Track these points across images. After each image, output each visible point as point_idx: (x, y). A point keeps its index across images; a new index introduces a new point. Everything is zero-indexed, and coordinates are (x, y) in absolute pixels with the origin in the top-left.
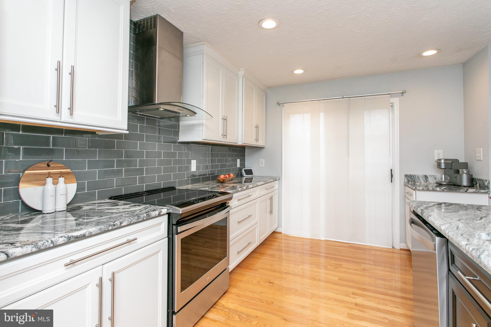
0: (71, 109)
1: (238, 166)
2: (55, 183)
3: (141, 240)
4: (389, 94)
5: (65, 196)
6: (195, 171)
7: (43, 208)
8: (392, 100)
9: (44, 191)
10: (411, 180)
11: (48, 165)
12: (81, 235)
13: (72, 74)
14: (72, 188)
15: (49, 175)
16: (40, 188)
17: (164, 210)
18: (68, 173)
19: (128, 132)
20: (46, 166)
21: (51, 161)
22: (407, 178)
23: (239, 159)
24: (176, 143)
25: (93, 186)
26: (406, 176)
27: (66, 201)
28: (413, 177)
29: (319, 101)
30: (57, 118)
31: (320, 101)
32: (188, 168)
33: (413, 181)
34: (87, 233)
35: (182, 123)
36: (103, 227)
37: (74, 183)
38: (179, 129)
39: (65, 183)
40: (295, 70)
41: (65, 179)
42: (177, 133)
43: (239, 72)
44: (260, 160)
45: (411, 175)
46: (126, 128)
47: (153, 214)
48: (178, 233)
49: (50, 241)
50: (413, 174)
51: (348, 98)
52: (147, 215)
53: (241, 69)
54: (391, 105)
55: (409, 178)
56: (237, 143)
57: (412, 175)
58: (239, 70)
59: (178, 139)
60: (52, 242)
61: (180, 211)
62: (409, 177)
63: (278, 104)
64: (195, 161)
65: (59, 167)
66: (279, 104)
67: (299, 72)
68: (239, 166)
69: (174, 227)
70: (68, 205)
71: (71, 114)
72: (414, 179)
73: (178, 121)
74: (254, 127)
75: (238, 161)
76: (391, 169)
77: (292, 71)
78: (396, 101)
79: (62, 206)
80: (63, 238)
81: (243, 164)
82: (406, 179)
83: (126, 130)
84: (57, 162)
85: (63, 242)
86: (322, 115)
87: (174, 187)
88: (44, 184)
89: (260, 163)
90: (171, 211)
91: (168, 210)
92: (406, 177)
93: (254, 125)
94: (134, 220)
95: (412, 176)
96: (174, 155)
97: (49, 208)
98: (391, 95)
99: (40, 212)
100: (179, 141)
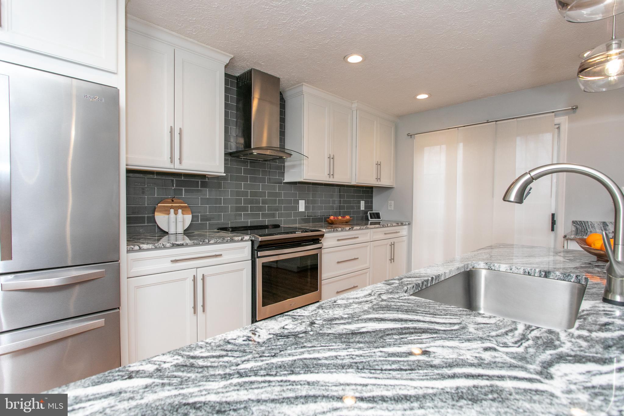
0: (180, 159)
1: (362, 208)
2: (176, 213)
3: (226, 258)
4: (553, 112)
5: (182, 223)
6: (303, 212)
7: (169, 230)
8: (557, 120)
9: (169, 218)
10: (580, 228)
11: (173, 201)
12: (181, 244)
13: (180, 134)
14: (188, 218)
15: (172, 207)
16: (167, 216)
17: (247, 238)
18: (185, 207)
19: (225, 175)
20: (171, 201)
21: (174, 197)
22: (575, 226)
23: (364, 201)
24: (281, 183)
25: (205, 218)
26: (574, 222)
27: (183, 227)
28: (584, 224)
29: (457, 128)
30: (172, 166)
31: (459, 128)
32: (297, 208)
33: (584, 229)
34: (185, 243)
35: (287, 164)
36: (196, 241)
37: (190, 214)
38: (284, 170)
39: (183, 214)
40: (417, 95)
41: (182, 211)
42: (283, 174)
43: (353, 105)
44: (389, 202)
45: (581, 221)
46: (223, 171)
47: (236, 238)
48: (258, 257)
49: (162, 244)
50: (585, 220)
51: (495, 122)
52: (231, 239)
53: (355, 101)
54: (557, 126)
55: (578, 226)
56: (350, 183)
57: (583, 221)
58: (352, 103)
59: (284, 180)
60: (163, 245)
61: (260, 239)
62: (578, 224)
63: (409, 135)
64: (304, 201)
65: (179, 202)
66: (411, 136)
67: (423, 96)
68: (364, 209)
69: (256, 252)
70: (185, 231)
71: (181, 163)
72: (586, 227)
73: (284, 162)
74: (375, 164)
75: (362, 203)
76: (553, 213)
77: (415, 98)
78: (563, 120)
79: (180, 230)
80: (170, 244)
81: (369, 206)
82: (573, 226)
83: (224, 173)
84: (179, 198)
85: (169, 246)
86: (461, 145)
87: (278, 225)
88: (169, 214)
89: (389, 205)
90: (253, 239)
91: (250, 237)
92: (574, 224)
93: (375, 163)
94: (219, 241)
95: (582, 224)
96: (279, 195)
97: (172, 231)
98: (556, 113)
99: (166, 233)
100: (284, 181)
